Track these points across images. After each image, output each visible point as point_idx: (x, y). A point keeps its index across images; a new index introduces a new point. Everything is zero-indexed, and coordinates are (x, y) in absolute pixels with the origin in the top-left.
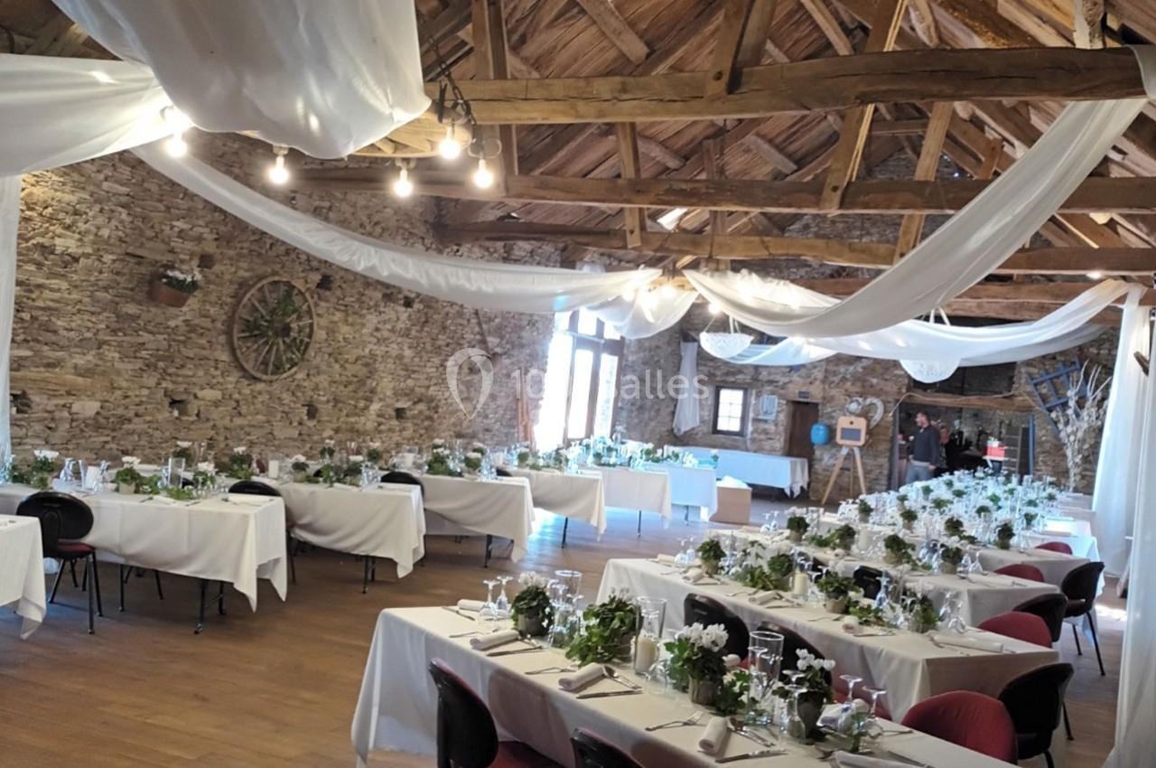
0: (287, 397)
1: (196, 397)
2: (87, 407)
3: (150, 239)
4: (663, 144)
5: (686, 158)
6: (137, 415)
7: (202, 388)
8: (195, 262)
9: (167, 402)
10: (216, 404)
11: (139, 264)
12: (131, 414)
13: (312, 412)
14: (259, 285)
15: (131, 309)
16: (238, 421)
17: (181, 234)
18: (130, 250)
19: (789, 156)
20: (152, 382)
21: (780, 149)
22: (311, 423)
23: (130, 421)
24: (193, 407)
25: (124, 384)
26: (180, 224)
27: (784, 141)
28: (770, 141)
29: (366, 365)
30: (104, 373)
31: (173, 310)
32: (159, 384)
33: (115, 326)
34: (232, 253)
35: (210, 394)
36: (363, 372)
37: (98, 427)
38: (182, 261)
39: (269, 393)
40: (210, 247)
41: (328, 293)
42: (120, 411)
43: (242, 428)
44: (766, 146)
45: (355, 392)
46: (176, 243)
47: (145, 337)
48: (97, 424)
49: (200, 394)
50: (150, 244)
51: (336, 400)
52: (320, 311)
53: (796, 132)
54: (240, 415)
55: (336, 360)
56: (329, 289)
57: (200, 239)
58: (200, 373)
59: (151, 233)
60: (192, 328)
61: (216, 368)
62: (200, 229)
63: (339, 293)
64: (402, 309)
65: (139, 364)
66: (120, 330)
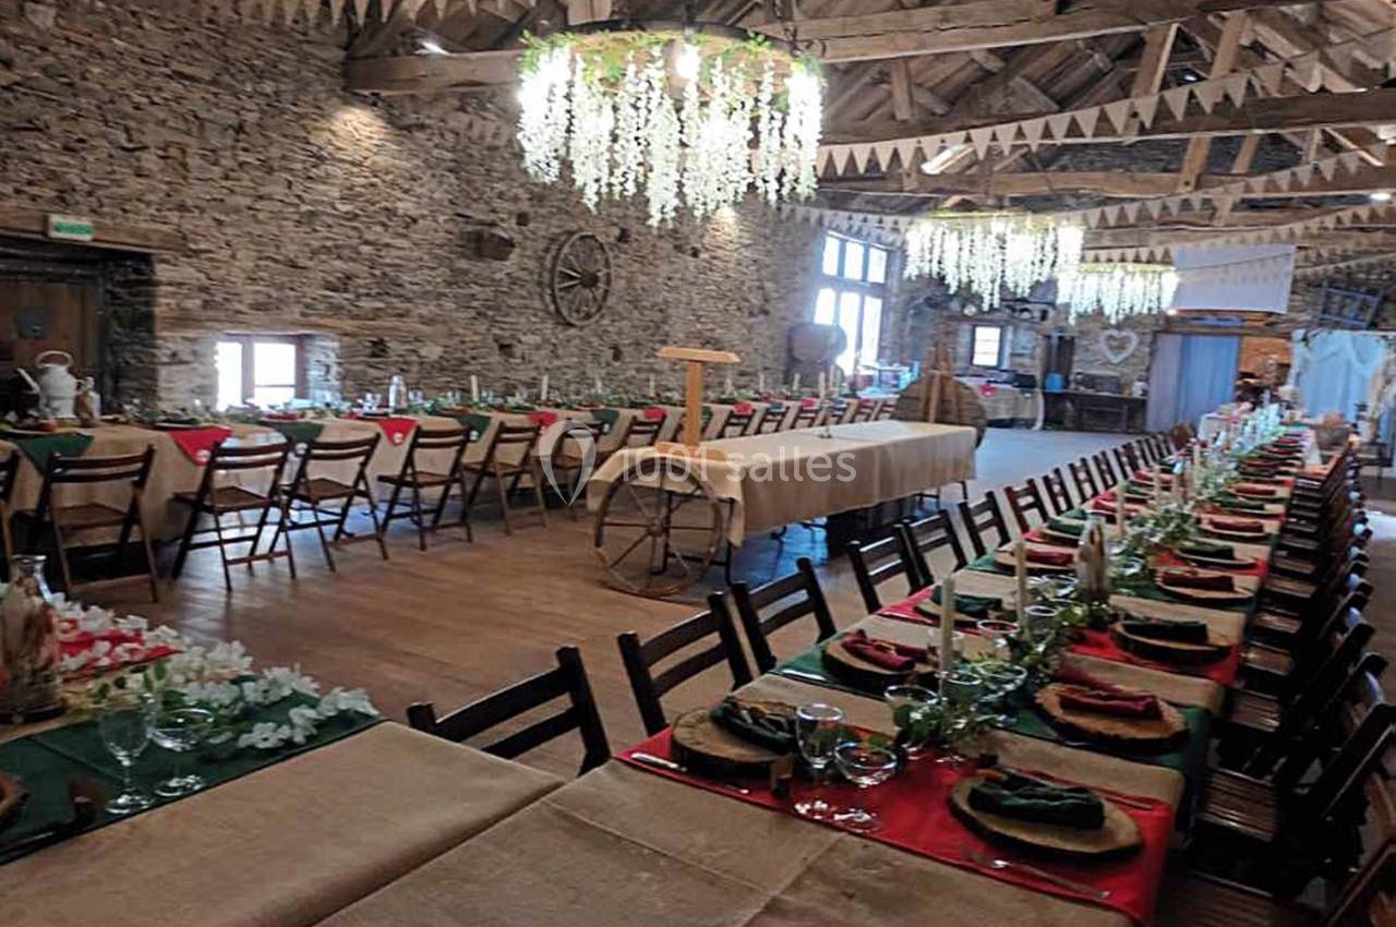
0: (595, 341)
1: (520, 342)
2: (432, 352)
3: (475, 200)
4: (932, 90)
5: (953, 104)
6: (474, 358)
7: (525, 334)
8: (514, 221)
9: (496, 346)
10: (538, 347)
11: (467, 223)
12: (467, 357)
13: (617, 356)
14: (570, 242)
15: (463, 264)
16: (557, 363)
17: (501, 195)
18: (460, 211)
19: (1052, 97)
20: (483, 329)
21: (1045, 91)
22: (617, 364)
23: (466, 363)
24: (518, 350)
25: (461, 331)
26: (500, 186)
27: (1050, 81)
28: (1035, 83)
29: (661, 310)
30: (444, 322)
31: (496, 264)
32: (489, 330)
33: (450, 279)
34: (543, 211)
35: (530, 339)
36: (658, 316)
37: (442, 369)
38: (502, 220)
39: (582, 338)
40: (525, 207)
41: (626, 246)
42: (459, 355)
43: (559, 368)
44: (1032, 89)
45: (653, 335)
46: (497, 203)
47: (476, 289)
48: (440, 367)
49: (524, 339)
50: (475, 205)
51: (637, 344)
52: (620, 262)
53: (1061, 73)
54: (557, 357)
55: (636, 307)
56: (626, 242)
57: (516, 199)
58: (523, 320)
59: (475, 196)
60: (514, 281)
61: (535, 315)
62: (515, 190)
63: (635, 245)
64: (690, 258)
65: (472, 313)
66: (456, 283)
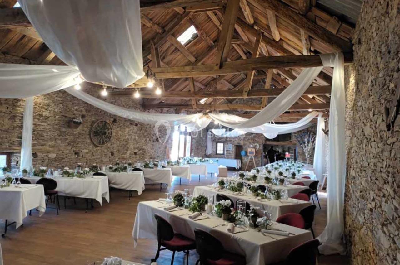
0: (106, 150)
1: (82, 151)
2: (53, 156)
3: (68, 112)
4: (200, 82)
5: (206, 86)
6: (66, 157)
7: (83, 149)
8: (80, 117)
9: (74, 153)
10: (87, 153)
11: (65, 118)
12: (64, 157)
13: (112, 154)
14: (97, 122)
15: (64, 130)
16: (93, 157)
17: (76, 110)
18: (63, 114)
19: (232, 84)
20: (70, 148)
21: (230, 83)
22: (112, 157)
23: (64, 159)
24: (81, 154)
25: (62, 149)
26: (76, 107)
27: (231, 81)
28: (227, 81)
29: (126, 141)
30: (57, 147)
31: (75, 130)
32: (72, 149)
33: (59, 134)
34: (90, 114)
35: (85, 151)
36: (125, 143)
37: (56, 161)
38: (77, 117)
39: (101, 150)
40: (84, 113)
41: (115, 123)
42: (62, 156)
43: (94, 159)
44: (226, 82)
45: (124, 148)
46: (75, 112)
47: (68, 137)
48: (55, 160)
49: (83, 151)
50: (68, 113)
51: (119, 151)
52: (114, 128)
53: (234, 78)
54: (93, 156)
55: (118, 140)
56: (116, 122)
57: (81, 111)
58: (83, 145)
59: (69, 110)
60: (80, 134)
61: (87, 144)
62: (81, 109)
63: (118, 123)
64: (135, 127)
65: (66, 144)
66: (61, 135)
